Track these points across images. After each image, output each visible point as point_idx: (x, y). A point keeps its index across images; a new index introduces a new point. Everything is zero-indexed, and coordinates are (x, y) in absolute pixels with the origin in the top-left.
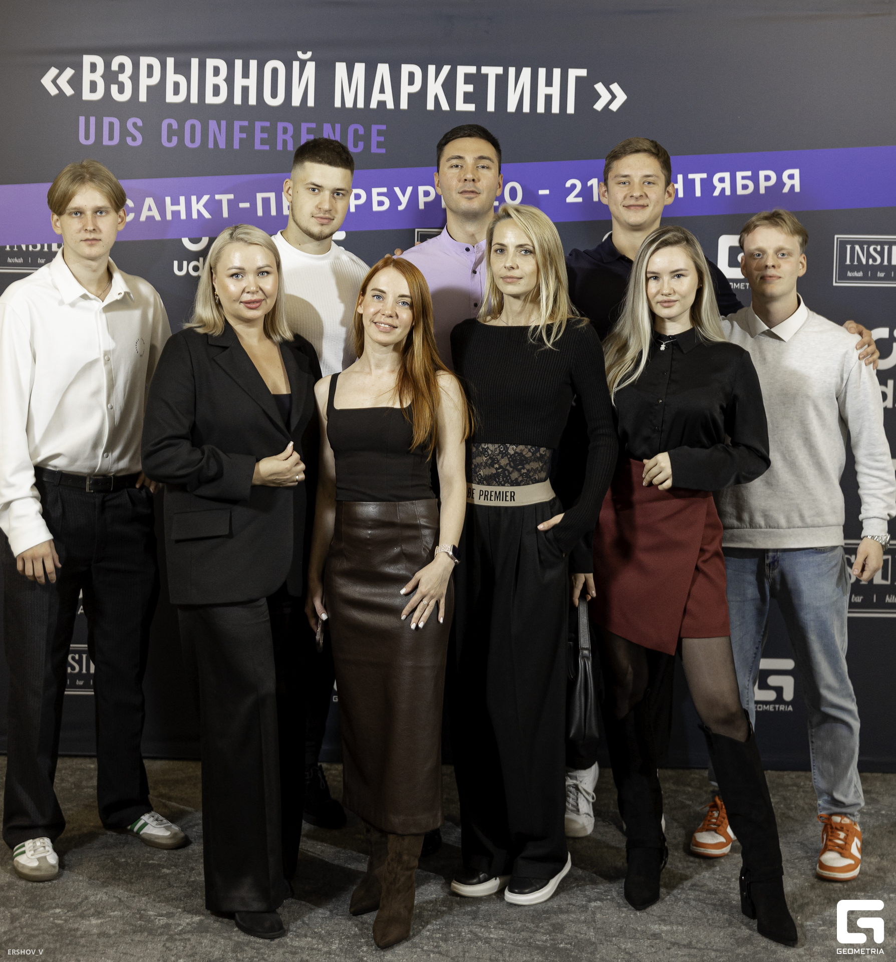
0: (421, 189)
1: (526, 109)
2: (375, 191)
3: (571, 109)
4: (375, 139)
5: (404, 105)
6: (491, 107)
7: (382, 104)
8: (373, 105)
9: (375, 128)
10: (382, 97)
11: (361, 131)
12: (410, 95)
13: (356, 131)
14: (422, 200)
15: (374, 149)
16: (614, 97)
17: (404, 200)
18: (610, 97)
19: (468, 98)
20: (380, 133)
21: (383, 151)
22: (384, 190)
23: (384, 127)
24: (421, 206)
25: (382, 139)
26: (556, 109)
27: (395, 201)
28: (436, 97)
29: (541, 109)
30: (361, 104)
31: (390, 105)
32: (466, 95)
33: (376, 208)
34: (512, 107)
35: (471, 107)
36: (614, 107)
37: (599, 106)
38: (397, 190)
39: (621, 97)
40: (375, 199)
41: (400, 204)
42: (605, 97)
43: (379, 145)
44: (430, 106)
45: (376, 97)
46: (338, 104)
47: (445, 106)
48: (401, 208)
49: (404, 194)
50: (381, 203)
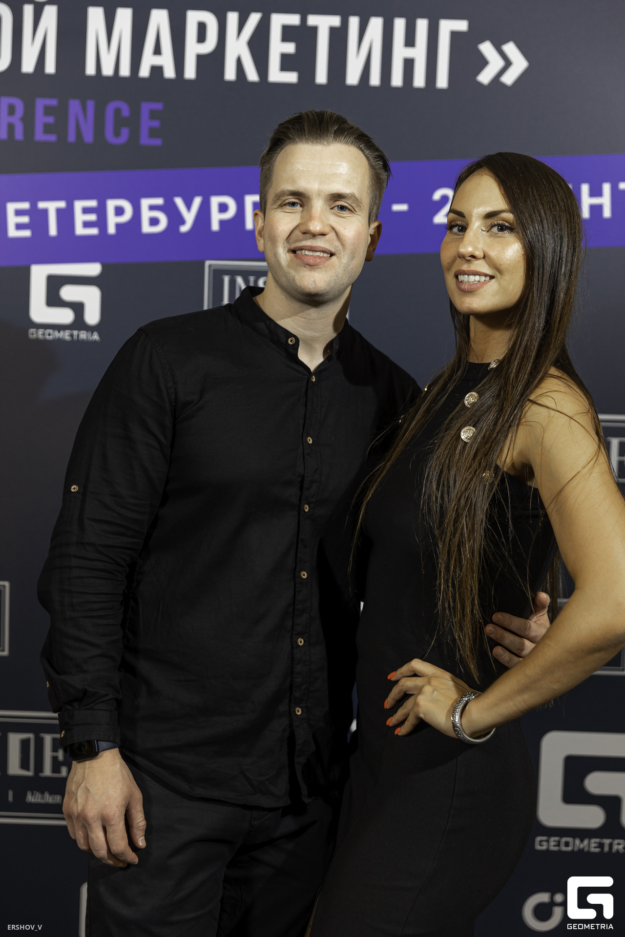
0: (215, 201)
1: (375, 80)
2: (145, 203)
3: (442, 81)
4: (146, 123)
5: (190, 72)
6: (321, 76)
7: (157, 71)
8: (144, 72)
9: (146, 108)
10: (157, 61)
11: (126, 112)
12: (200, 58)
13: (118, 112)
14: (216, 219)
15: (145, 140)
16: (508, 63)
17: (189, 217)
18: (501, 63)
19: (287, 63)
20: (153, 115)
21: (157, 142)
22: (159, 201)
23: (158, 106)
24: (215, 227)
25: (156, 124)
26: (419, 81)
27: (176, 219)
28: (239, 62)
29: (397, 80)
30: (125, 71)
31: (170, 73)
32: (285, 57)
33: (146, 228)
34: (353, 78)
35: (291, 77)
36: (509, 79)
37: (485, 77)
38: (179, 202)
39: (520, 64)
40: (146, 215)
41: (183, 222)
42: (495, 63)
43: (153, 133)
44: (230, 74)
45: (148, 60)
46: (91, 70)
47: (252, 75)
48: (184, 229)
49: (189, 206)
50: (154, 222)
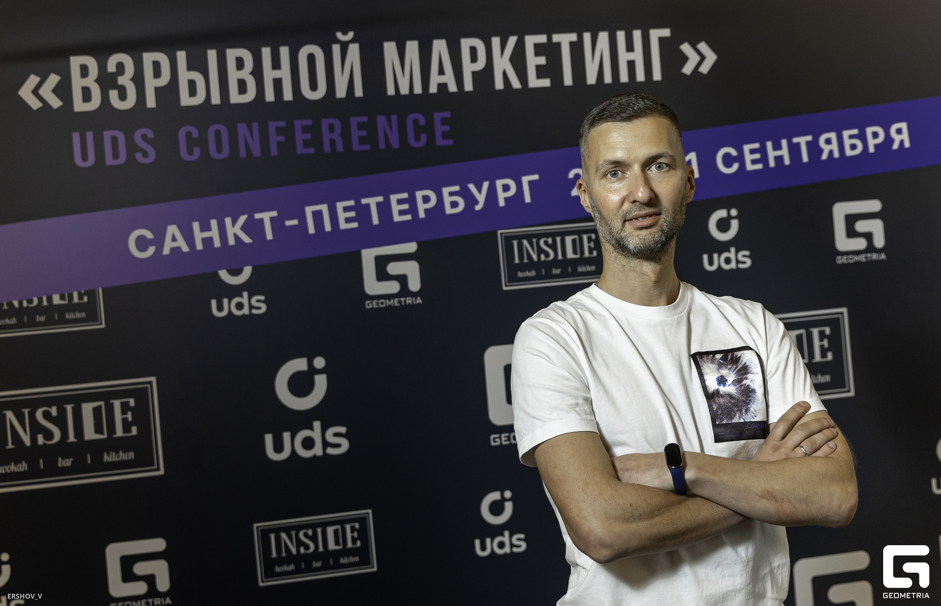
0: (499, 183)
1: (608, 79)
2: (446, 191)
3: (657, 76)
4: (439, 129)
5: (468, 86)
6: (568, 80)
7: (443, 87)
8: (433, 89)
9: (438, 116)
10: (442, 79)
11: (422, 121)
12: (475, 75)
13: (416, 122)
14: (502, 196)
15: (440, 141)
16: (703, 58)
17: (481, 198)
18: (697, 58)
19: (541, 72)
20: (444, 121)
21: (450, 142)
22: (457, 188)
23: (448, 114)
24: (502, 203)
25: (447, 128)
26: (640, 77)
27: (471, 200)
28: (505, 74)
29: (624, 78)
30: (418, 89)
31: (453, 88)
32: (538, 68)
33: (449, 210)
34: (591, 79)
35: (546, 83)
36: (705, 69)
37: (688, 69)
38: (472, 187)
39: (711, 57)
40: (447, 200)
41: (477, 202)
42: (694, 59)
43: (445, 135)
44: (499, 85)
45: (435, 80)
46: (391, 91)
47: (516, 84)
48: (478, 208)
49: (479, 190)
50: (454, 205)
